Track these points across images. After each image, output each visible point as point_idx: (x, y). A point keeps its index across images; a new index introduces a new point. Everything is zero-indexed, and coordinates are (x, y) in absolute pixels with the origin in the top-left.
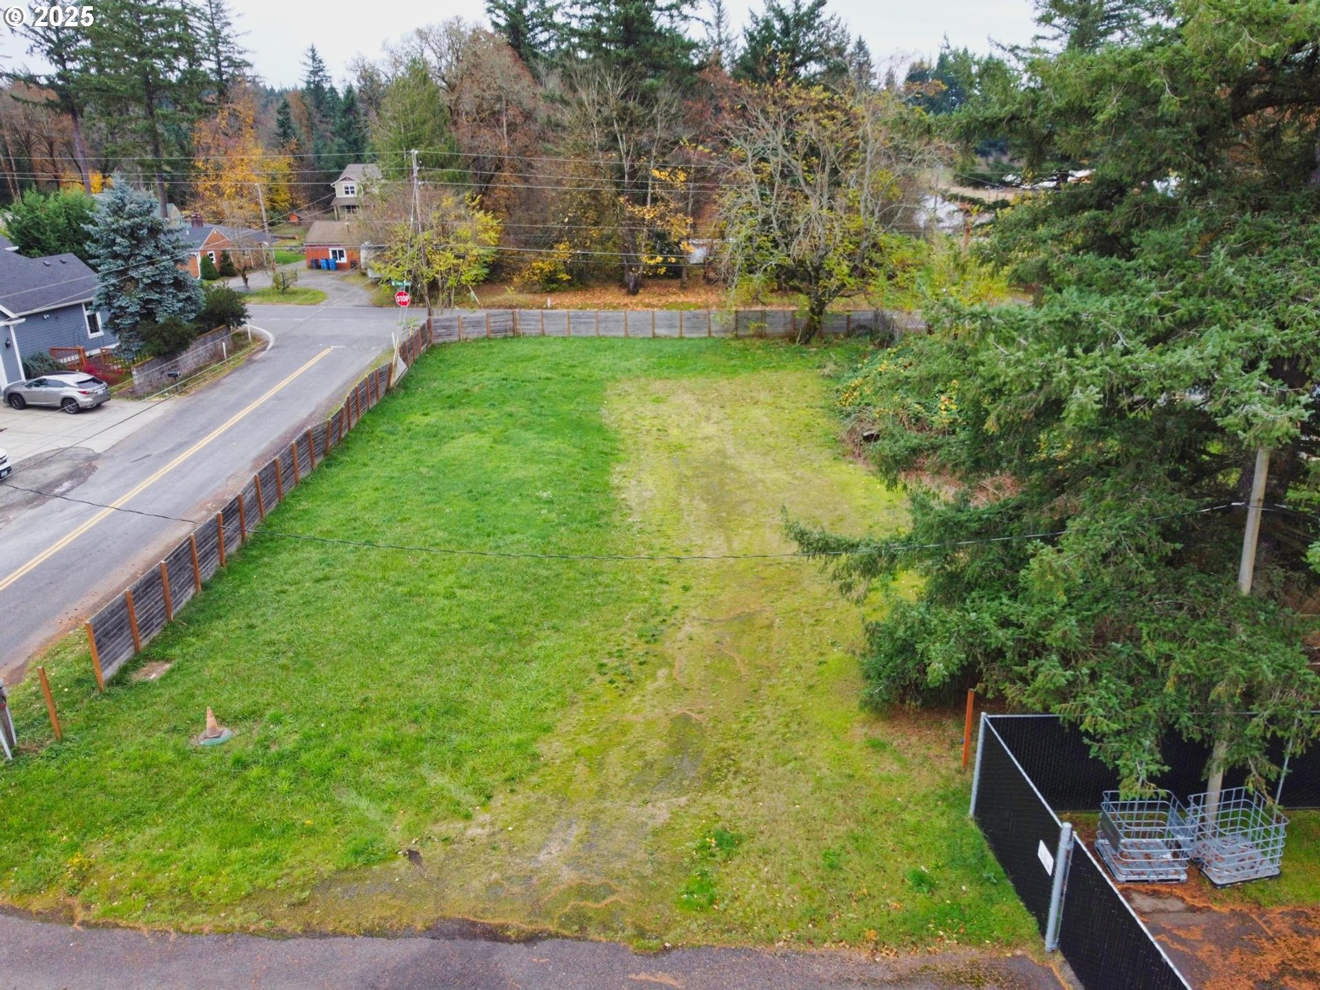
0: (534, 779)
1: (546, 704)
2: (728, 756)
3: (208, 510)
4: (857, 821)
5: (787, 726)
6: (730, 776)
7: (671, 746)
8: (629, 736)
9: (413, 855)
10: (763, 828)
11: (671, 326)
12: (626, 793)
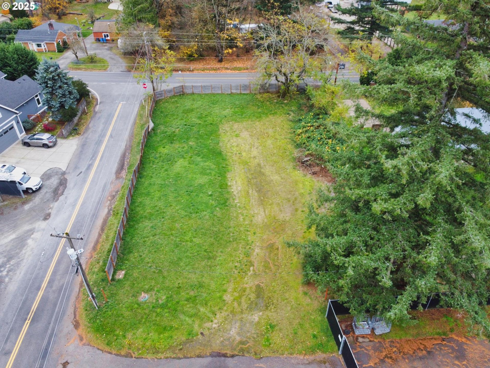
0: (225, 308)
1: (224, 282)
2: (270, 298)
3: (110, 200)
4: (301, 319)
5: (284, 288)
6: (271, 305)
7: (256, 295)
8: (246, 293)
9: (202, 334)
10: (280, 322)
11: (237, 89)
12: (247, 312)
